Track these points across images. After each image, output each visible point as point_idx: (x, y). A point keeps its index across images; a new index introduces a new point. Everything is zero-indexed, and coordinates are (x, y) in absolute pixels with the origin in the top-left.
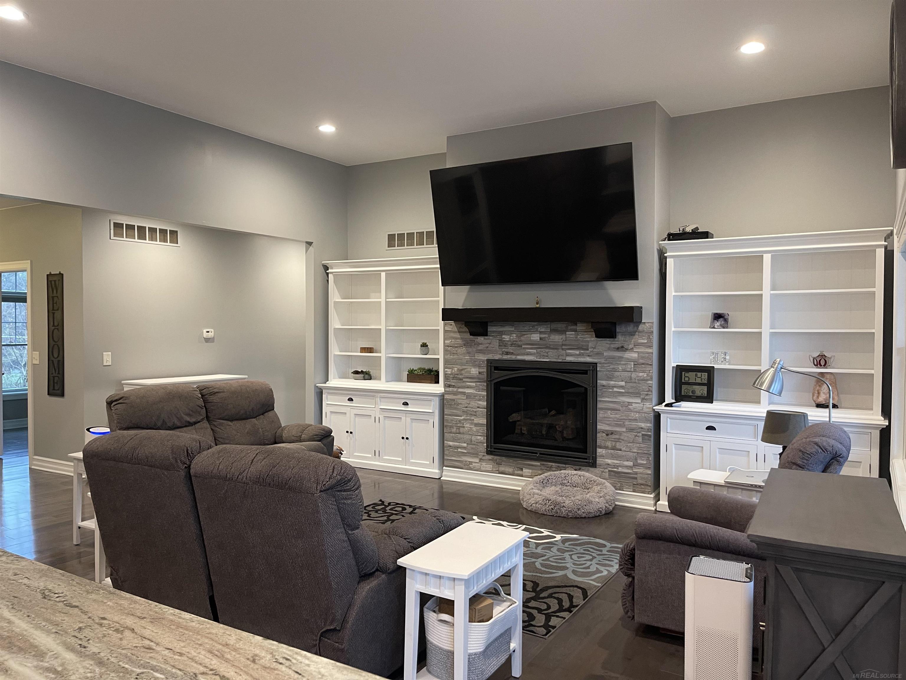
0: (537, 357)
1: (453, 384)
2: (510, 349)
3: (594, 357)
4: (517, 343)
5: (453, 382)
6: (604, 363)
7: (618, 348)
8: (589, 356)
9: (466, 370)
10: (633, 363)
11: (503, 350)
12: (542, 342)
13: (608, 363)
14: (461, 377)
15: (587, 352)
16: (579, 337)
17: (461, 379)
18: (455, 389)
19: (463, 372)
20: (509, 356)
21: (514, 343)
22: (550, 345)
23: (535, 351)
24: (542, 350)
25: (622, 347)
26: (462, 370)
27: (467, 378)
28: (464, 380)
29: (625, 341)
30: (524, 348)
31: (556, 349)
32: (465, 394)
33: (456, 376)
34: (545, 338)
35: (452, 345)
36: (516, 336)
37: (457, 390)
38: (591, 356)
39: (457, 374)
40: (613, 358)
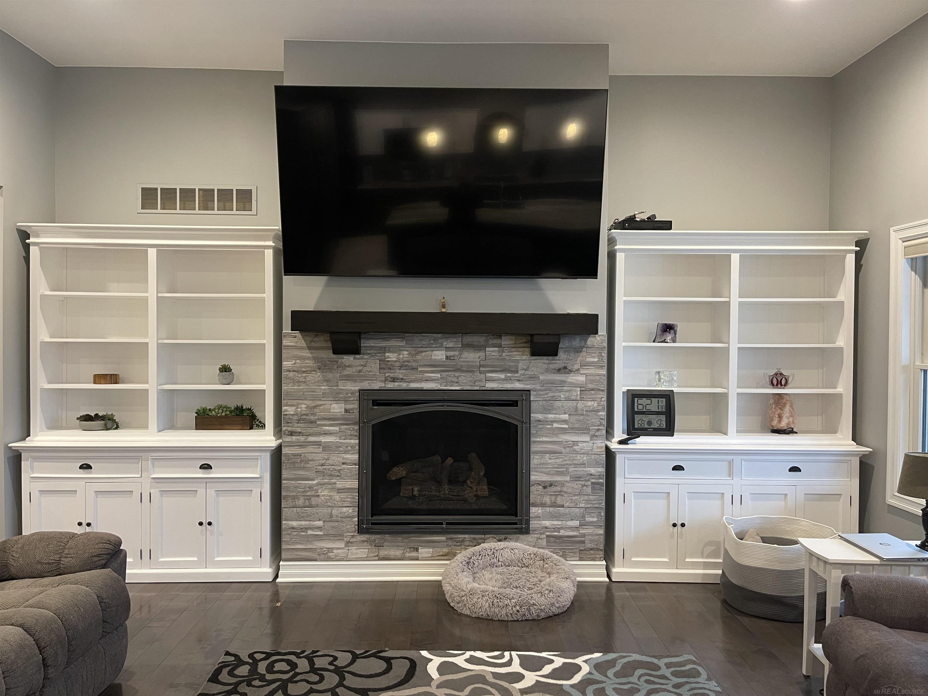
0: (441, 384)
1: (299, 430)
2: (399, 374)
3: (526, 382)
4: (409, 364)
5: (299, 427)
6: (539, 390)
7: (559, 370)
8: (519, 380)
9: (322, 407)
10: (579, 389)
11: (387, 375)
12: (449, 363)
13: (546, 390)
14: (312, 418)
15: (516, 375)
16: (504, 354)
17: (312, 422)
18: (302, 439)
19: (317, 410)
20: (396, 384)
21: (406, 363)
22: (461, 366)
23: (439, 375)
24: (450, 373)
25: (565, 368)
26: (315, 407)
27: (324, 419)
28: (318, 423)
29: (569, 360)
30: (421, 372)
31: (470, 371)
32: (321, 445)
33: (304, 417)
34: (453, 356)
35: (295, 369)
36: (408, 354)
37: (305, 439)
38: (522, 381)
39: (306, 415)
40: (552, 382)
